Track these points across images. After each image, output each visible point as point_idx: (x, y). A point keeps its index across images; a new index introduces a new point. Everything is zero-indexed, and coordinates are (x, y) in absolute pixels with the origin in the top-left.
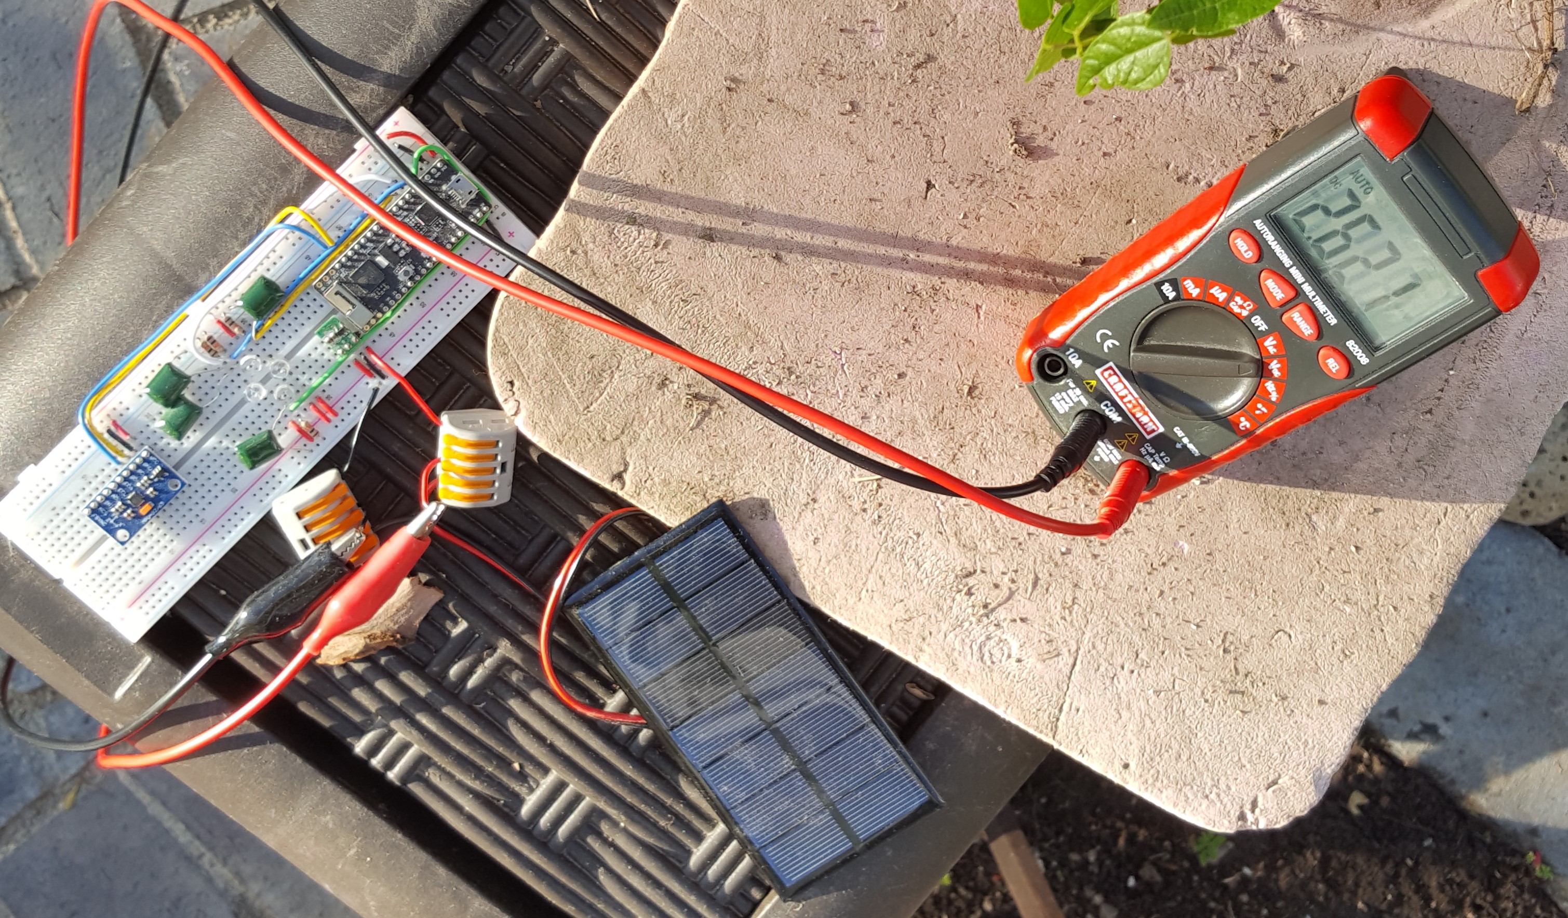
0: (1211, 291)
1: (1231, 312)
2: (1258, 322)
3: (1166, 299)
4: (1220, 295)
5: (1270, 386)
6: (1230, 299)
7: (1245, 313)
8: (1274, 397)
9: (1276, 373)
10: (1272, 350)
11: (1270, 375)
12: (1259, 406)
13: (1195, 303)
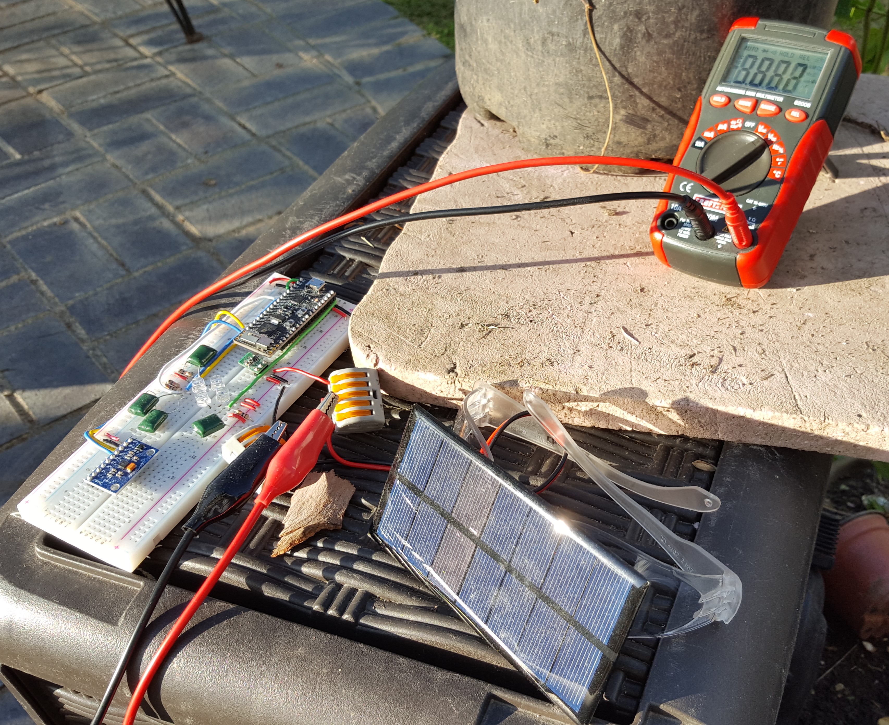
0: (719, 129)
1: (733, 130)
2: (749, 124)
3: (701, 148)
4: (723, 127)
5: (775, 147)
6: (729, 125)
7: (740, 125)
8: (781, 150)
9: (774, 139)
10: (764, 131)
11: (772, 143)
12: (778, 160)
13: (715, 139)
